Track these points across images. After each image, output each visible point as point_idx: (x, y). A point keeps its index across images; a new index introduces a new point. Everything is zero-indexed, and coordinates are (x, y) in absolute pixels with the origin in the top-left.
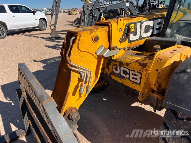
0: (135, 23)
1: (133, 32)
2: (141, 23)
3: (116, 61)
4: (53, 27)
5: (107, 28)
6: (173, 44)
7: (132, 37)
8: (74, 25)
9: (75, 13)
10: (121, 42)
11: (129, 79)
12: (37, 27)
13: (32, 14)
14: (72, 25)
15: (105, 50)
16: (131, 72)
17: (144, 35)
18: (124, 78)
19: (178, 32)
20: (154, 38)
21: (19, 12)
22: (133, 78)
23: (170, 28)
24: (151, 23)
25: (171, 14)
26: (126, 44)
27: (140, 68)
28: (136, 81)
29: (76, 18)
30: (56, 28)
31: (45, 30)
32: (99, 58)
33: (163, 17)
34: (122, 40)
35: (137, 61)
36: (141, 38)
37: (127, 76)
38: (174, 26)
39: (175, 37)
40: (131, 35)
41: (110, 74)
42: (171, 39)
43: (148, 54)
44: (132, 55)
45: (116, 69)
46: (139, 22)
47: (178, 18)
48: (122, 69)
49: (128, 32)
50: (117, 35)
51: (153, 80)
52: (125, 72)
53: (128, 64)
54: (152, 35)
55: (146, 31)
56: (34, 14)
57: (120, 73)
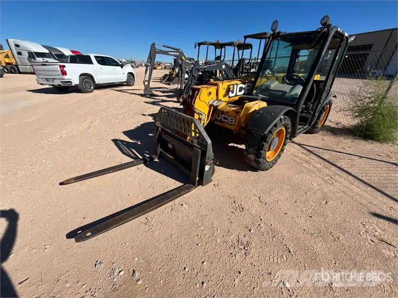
0: (233, 85)
1: (231, 91)
2: (237, 84)
3: (219, 110)
4: (146, 83)
5: (216, 87)
6: (256, 100)
7: (231, 94)
8: (163, 82)
9: (160, 68)
10: (224, 97)
11: (227, 122)
12: (125, 82)
13: (120, 67)
14: (161, 82)
15: (214, 101)
16: (229, 118)
17: (239, 93)
18: (224, 122)
19: (261, 93)
20: (245, 96)
21: (106, 65)
22: (230, 121)
23: (256, 90)
24: (244, 86)
25: (257, 80)
26: (227, 99)
27: (235, 114)
28: (232, 123)
29: (163, 74)
30: (150, 84)
31: (133, 85)
32: (211, 106)
33: (252, 82)
34: (225, 96)
35: (233, 110)
36: (236, 95)
37: (226, 121)
38: (258, 89)
39: (258, 96)
40: (230, 93)
41: (214, 121)
42: (256, 97)
43: (240, 107)
44: (230, 107)
45: (219, 117)
46: (236, 84)
47: (262, 83)
48: (223, 116)
49: (228, 90)
50: (222, 92)
51: (243, 120)
52: (225, 118)
53: (227, 112)
54: (244, 94)
55: (240, 91)
56: (122, 68)
57: (221, 120)
